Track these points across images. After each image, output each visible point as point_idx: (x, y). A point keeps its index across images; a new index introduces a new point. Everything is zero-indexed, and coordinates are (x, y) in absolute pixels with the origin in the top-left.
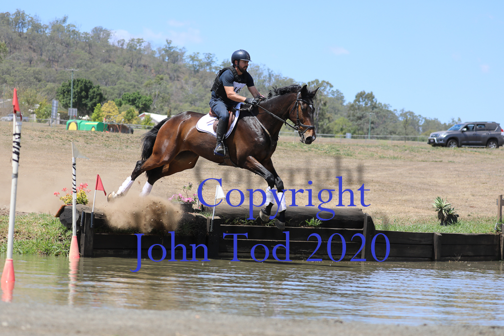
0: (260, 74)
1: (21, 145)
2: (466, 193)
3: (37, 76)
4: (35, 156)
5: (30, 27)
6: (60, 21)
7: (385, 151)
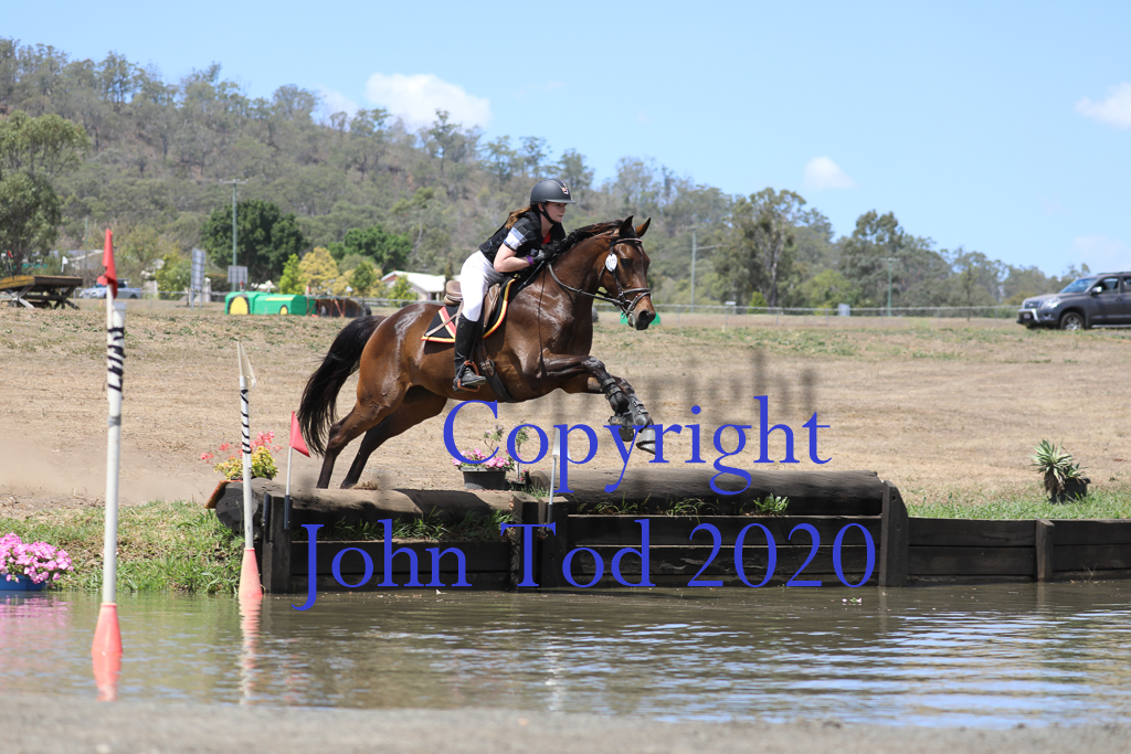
0: (645, 181)
1: (126, 353)
2: (1103, 430)
3: (156, 197)
4: (157, 375)
5: (139, 91)
6: (204, 76)
7: (926, 343)
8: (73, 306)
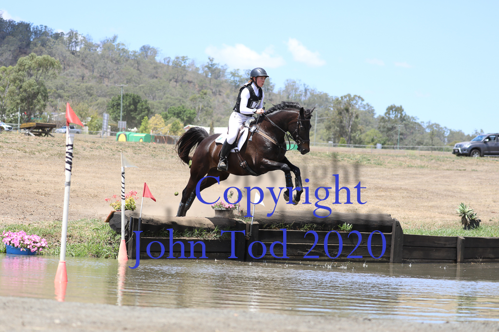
2: (487, 200)
3: (89, 91)
4: (86, 166)
5: (82, 46)
6: (111, 40)
7: (413, 161)
8: (52, 136)
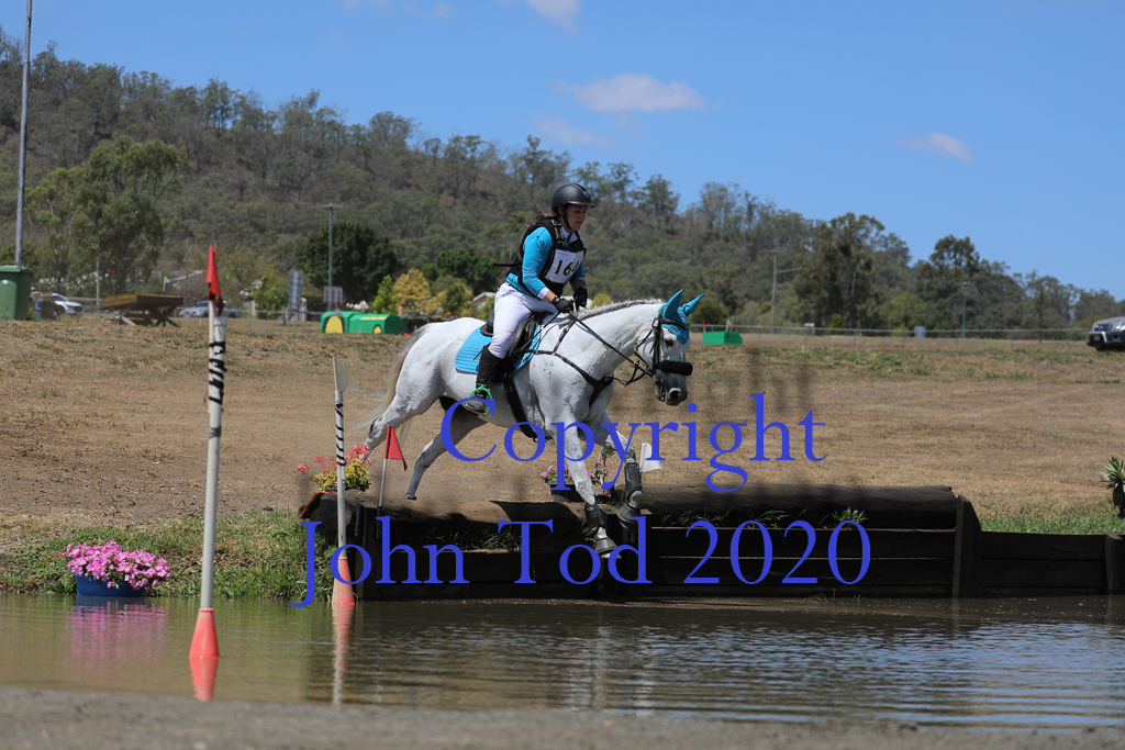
0: (728, 207)
1: (226, 367)
3: (255, 220)
4: (255, 390)
5: (239, 118)
6: (304, 103)
7: (999, 363)
8: (175, 325)
